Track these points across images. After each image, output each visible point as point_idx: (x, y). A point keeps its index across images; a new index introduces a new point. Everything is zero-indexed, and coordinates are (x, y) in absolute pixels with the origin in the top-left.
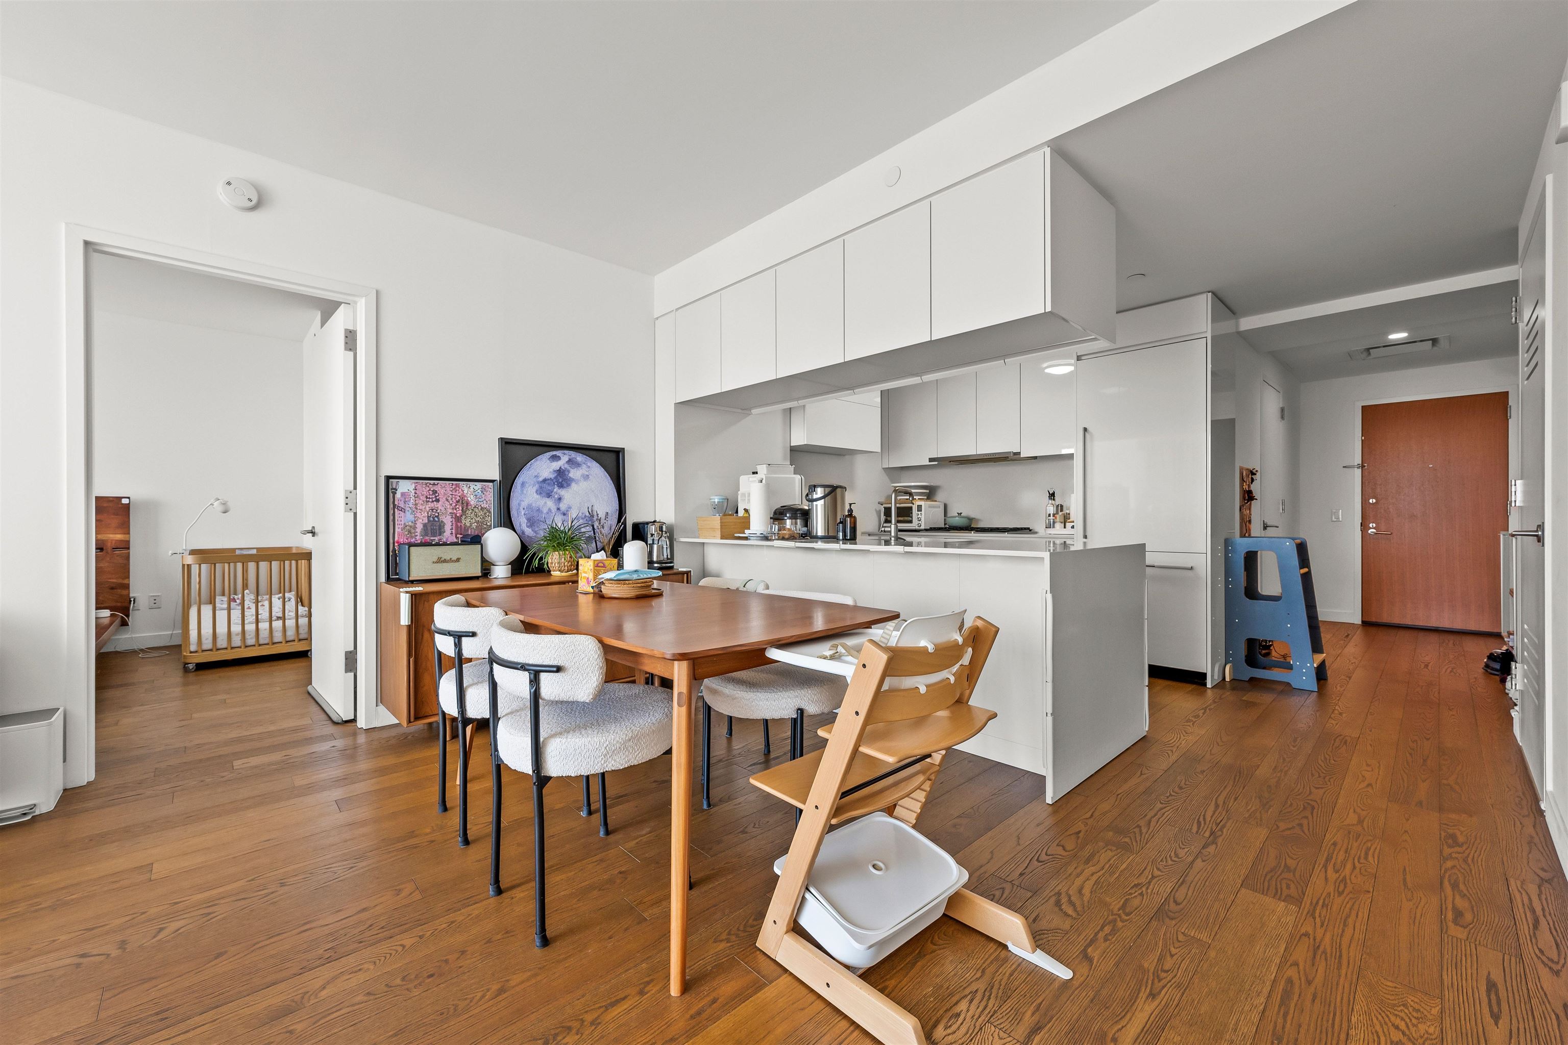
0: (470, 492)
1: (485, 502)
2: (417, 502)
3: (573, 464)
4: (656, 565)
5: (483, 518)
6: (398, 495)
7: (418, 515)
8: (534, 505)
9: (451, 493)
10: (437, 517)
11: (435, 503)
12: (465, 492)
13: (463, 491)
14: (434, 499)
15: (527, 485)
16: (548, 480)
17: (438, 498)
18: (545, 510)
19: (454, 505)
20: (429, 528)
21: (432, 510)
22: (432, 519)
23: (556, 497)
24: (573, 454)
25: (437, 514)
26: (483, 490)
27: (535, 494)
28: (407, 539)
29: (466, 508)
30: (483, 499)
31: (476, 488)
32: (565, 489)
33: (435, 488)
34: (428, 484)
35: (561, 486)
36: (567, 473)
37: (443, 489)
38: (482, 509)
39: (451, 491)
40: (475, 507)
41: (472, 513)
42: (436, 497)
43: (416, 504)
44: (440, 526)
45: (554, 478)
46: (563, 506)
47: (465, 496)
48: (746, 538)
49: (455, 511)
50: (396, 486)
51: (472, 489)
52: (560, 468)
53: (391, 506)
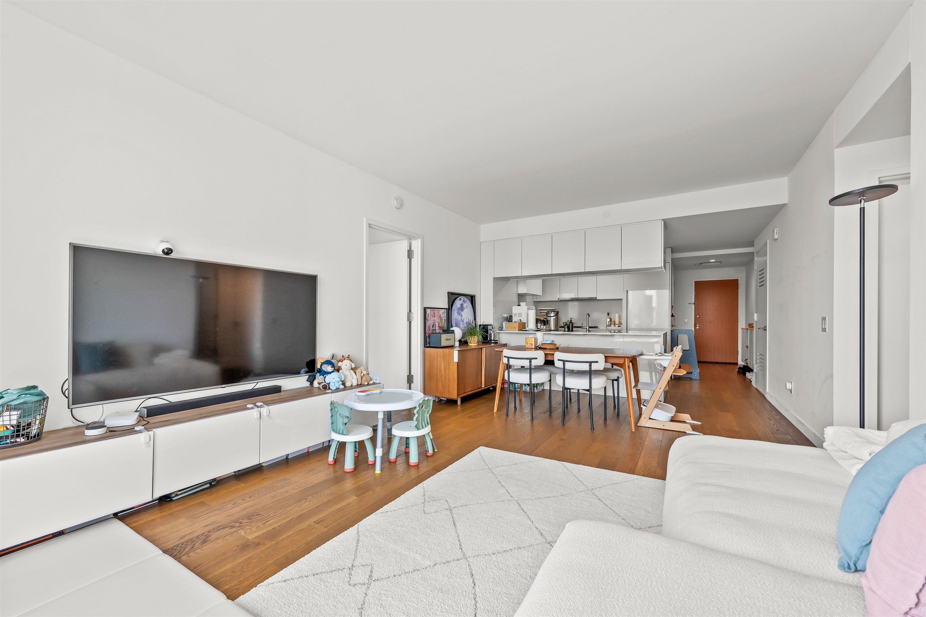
0: (438, 314)
1: (444, 317)
4: (493, 341)
5: (444, 323)
6: (427, 315)
7: (431, 322)
8: (456, 318)
11: (434, 317)
15: (454, 310)
18: (459, 320)
19: (438, 318)
20: (433, 327)
21: (434, 320)
22: (434, 323)
23: (461, 315)
24: (462, 297)
27: (457, 313)
28: (429, 331)
29: (441, 319)
31: (442, 311)
32: (464, 312)
33: (435, 312)
34: (433, 310)
35: (462, 310)
38: (444, 320)
43: (430, 318)
44: (435, 326)
45: (461, 307)
46: (462, 318)
48: (526, 331)
49: (438, 321)
50: (427, 311)
52: (462, 303)
53: (425, 319)
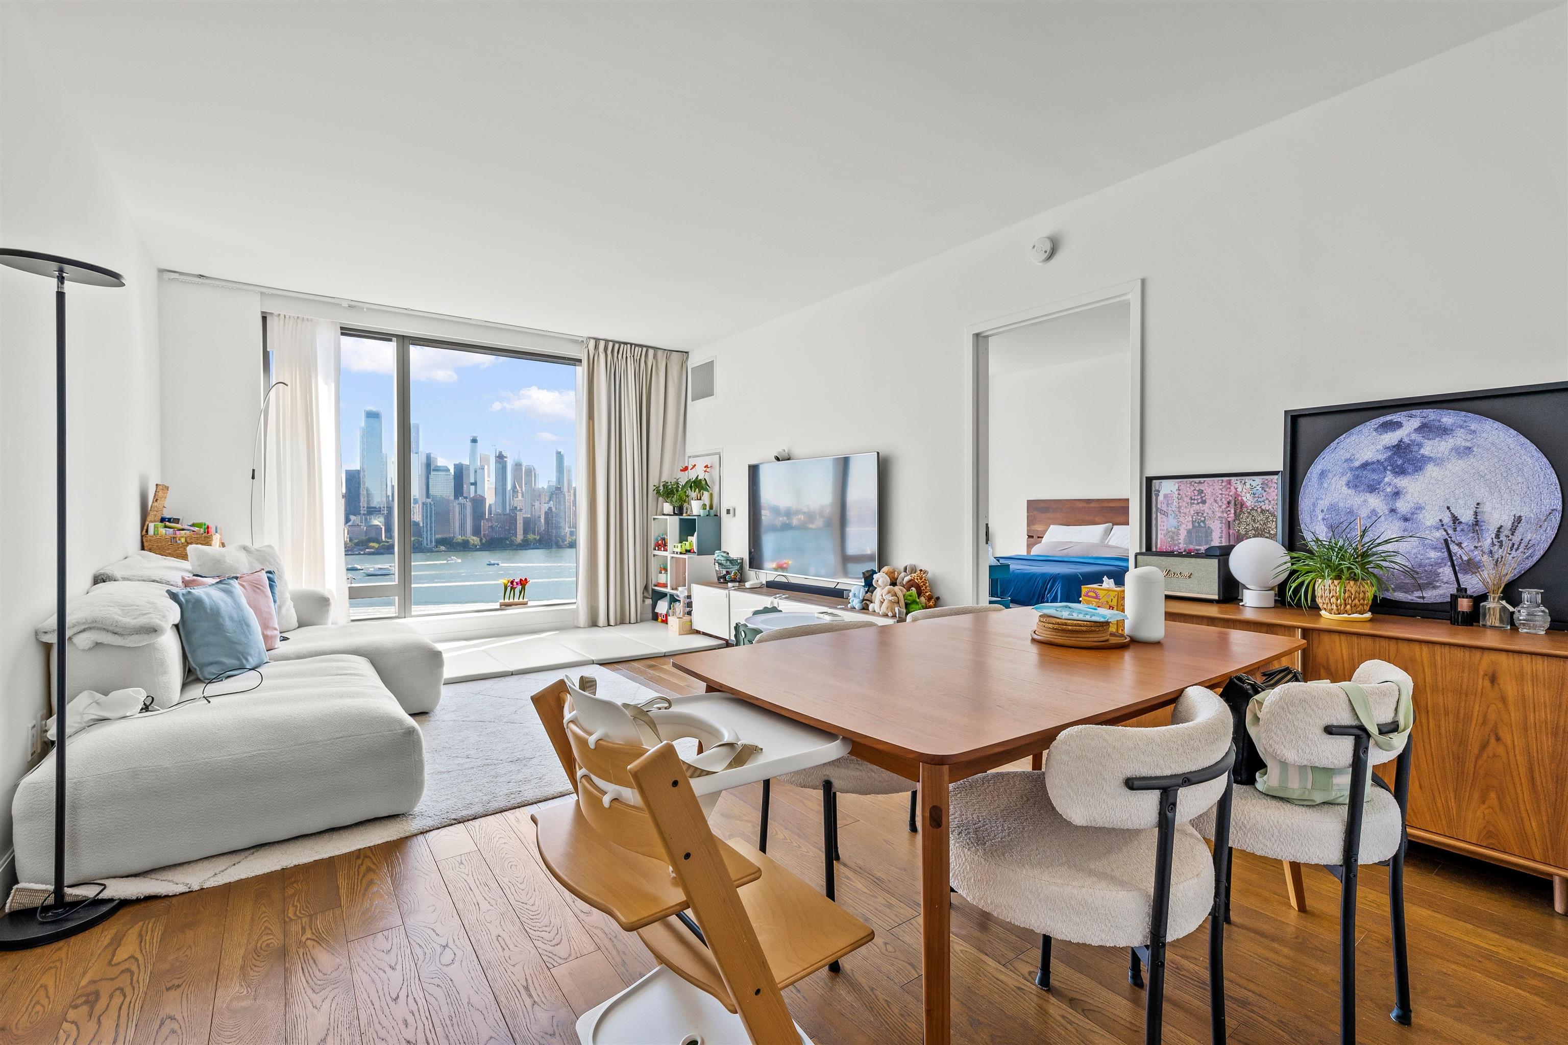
0: (1246, 490)
1: (1267, 502)
2: (1180, 504)
3: (1430, 431)
5: (1264, 524)
6: (1161, 498)
7: (1182, 519)
8: (1341, 505)
9: (1221, 492)
10: (1204, 522)
11: (1201, 505)
12: (1239, 490)
13: (1236, 489)
14: (1199, 501)
15: (1330, 475)
16: (1373, 463)
17: (1204, 499)
18: (1365, 513)
19: (1225, 506)
20: (1194, 535)
21: (1198, 513)
22: (1197, 525)
23: (1389, 490)
24: (1431, 414)
25: (1203, 519)
26: (1264, 486)
27: (1345, 488)
28: (1170, 547)
29: (1240, 511)
30: (1265, 498)
31: (1254, 484)
32: (1409, 477)
33: (1202, 487)
34: (1193, 483)
35: (1401, 471)
36: (1415, 448)
37: (1212, 488)
38: (1263, 511)
39: (1221, 489)
40: (1253, 509)
41: (1248, 517)
42: (1202, 497)
43: (1179, 507)
44: (1206, 532)
45: (1386, 460)
46: (1403, 506)
47: (1239, 495)
49: (1225, 515)
50: (1159, 487)
51: (1248, 486)
52: (1401, 441)
53: (1154, 510)
